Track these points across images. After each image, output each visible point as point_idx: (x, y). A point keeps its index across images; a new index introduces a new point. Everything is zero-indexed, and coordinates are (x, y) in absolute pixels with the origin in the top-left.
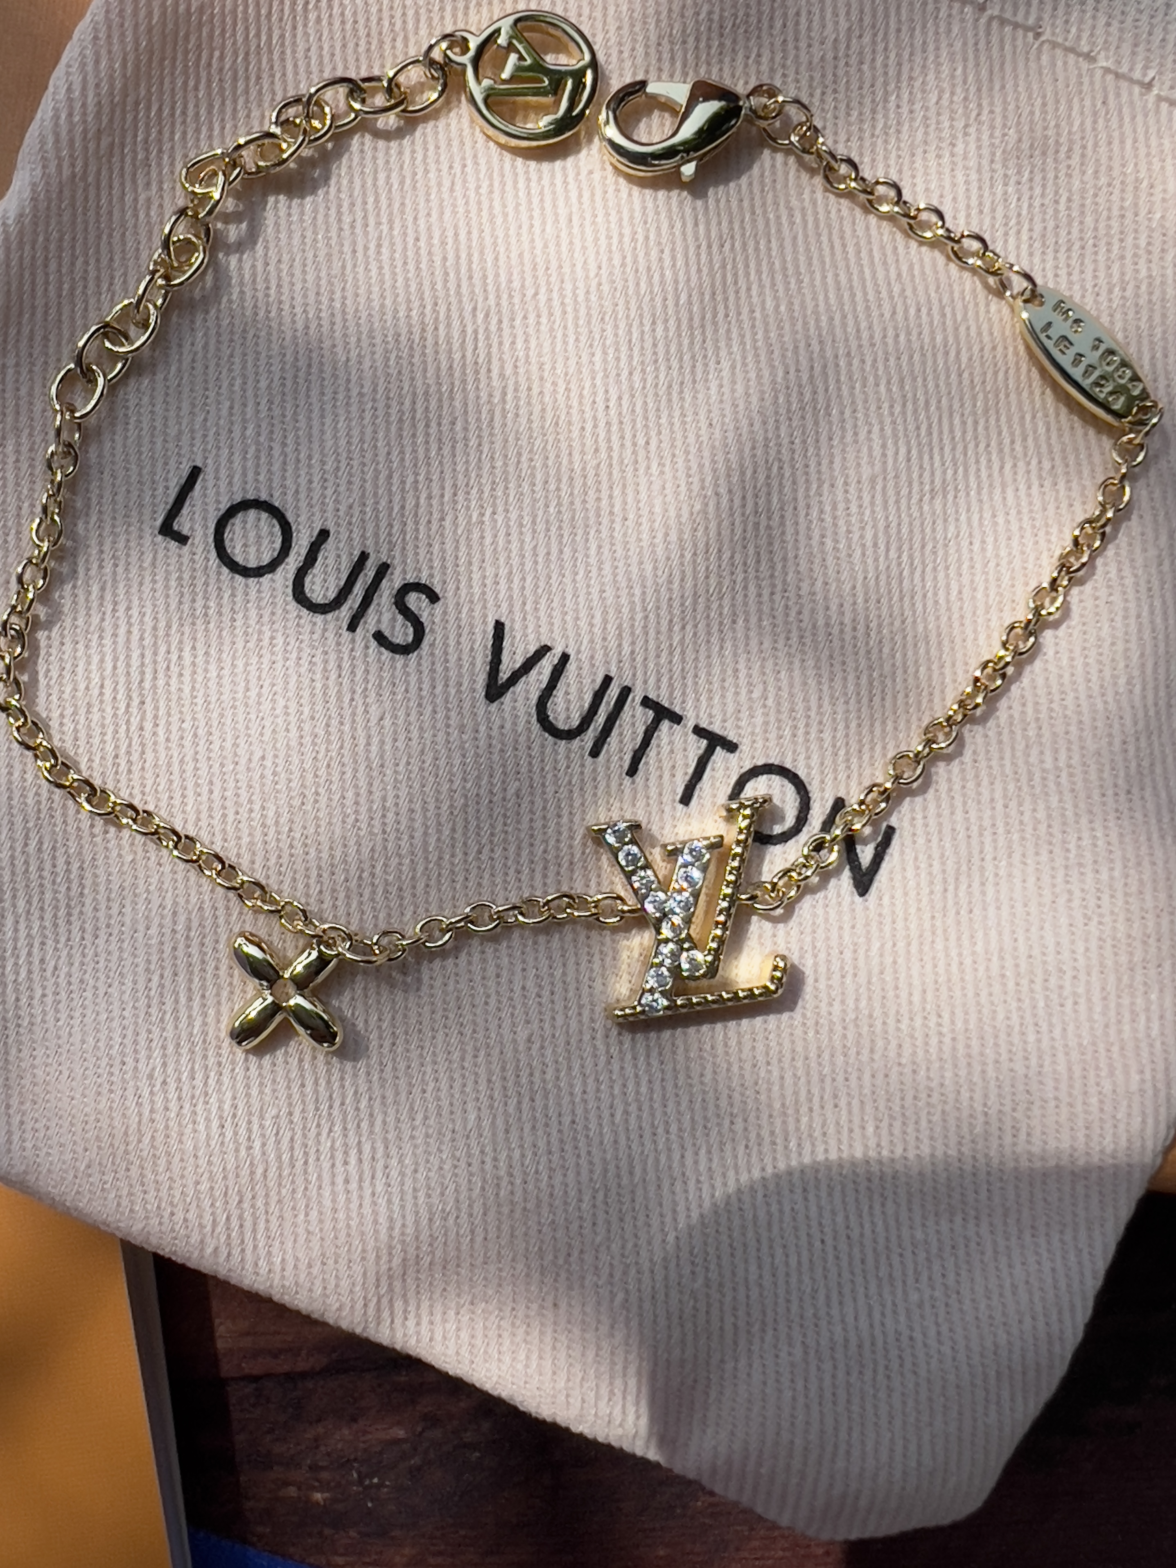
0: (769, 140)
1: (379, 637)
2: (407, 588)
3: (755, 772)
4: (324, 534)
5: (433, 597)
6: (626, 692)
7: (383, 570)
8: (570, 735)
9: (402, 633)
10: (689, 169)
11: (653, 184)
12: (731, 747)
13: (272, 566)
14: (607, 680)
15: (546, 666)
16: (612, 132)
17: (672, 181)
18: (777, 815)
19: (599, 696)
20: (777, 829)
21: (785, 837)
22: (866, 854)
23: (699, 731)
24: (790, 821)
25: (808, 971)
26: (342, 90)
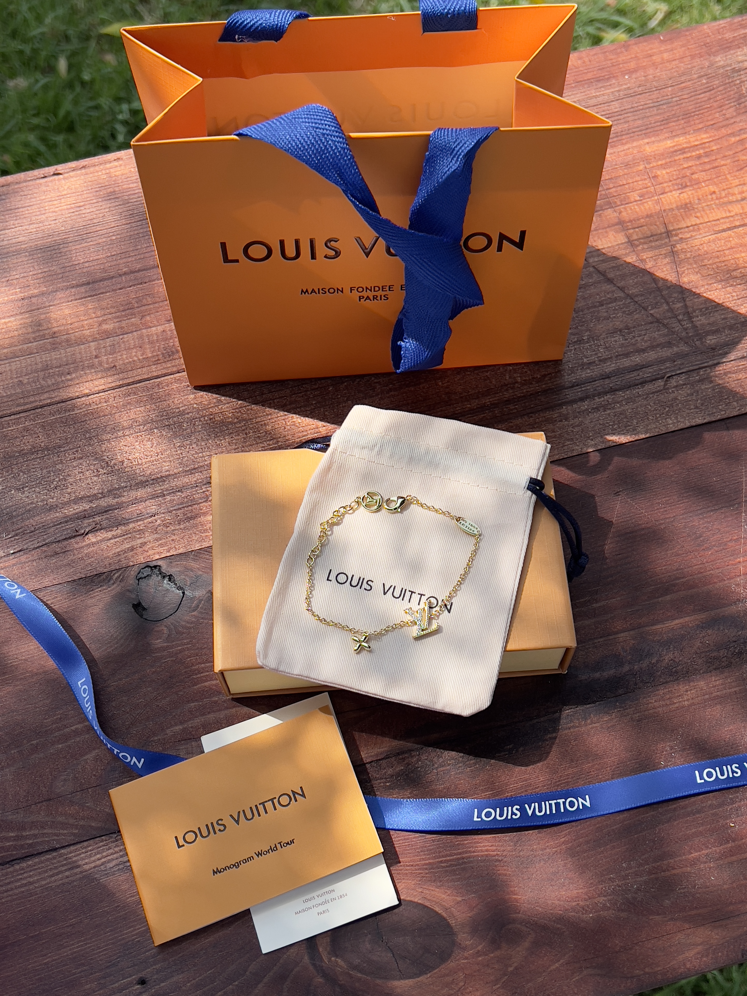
0: (411, 503)
1: (365, 589)
2: (368, 581)
3: (428, 598)
4: (353, 576)
5: (372, 582)
6: (406, 590)
7: (363, 579)
8: (398, 598)
9: (369, 588)
10: (399, 510)
11: (395, 513)
12: (424, 595)
13: (346, 582)
14: (402, 589)
15: (392, 588)
16: (386, 507)
17: (397, 512)
18: (433, 604)
19: (401, 591)
20: (434, 606)
21: (435, 607)
22: (449, 607)
23: (419, 594)
24: (436, 604)
25: (443, 626)
26: (342, 508)
